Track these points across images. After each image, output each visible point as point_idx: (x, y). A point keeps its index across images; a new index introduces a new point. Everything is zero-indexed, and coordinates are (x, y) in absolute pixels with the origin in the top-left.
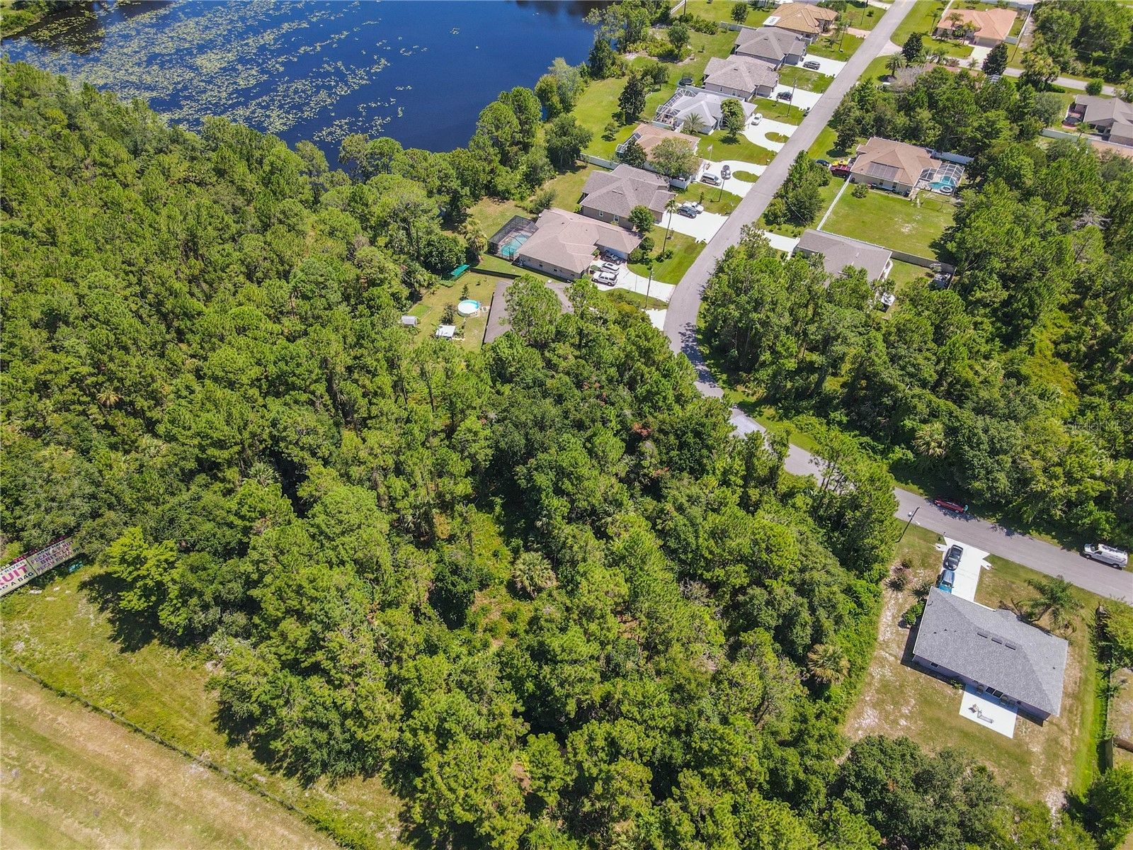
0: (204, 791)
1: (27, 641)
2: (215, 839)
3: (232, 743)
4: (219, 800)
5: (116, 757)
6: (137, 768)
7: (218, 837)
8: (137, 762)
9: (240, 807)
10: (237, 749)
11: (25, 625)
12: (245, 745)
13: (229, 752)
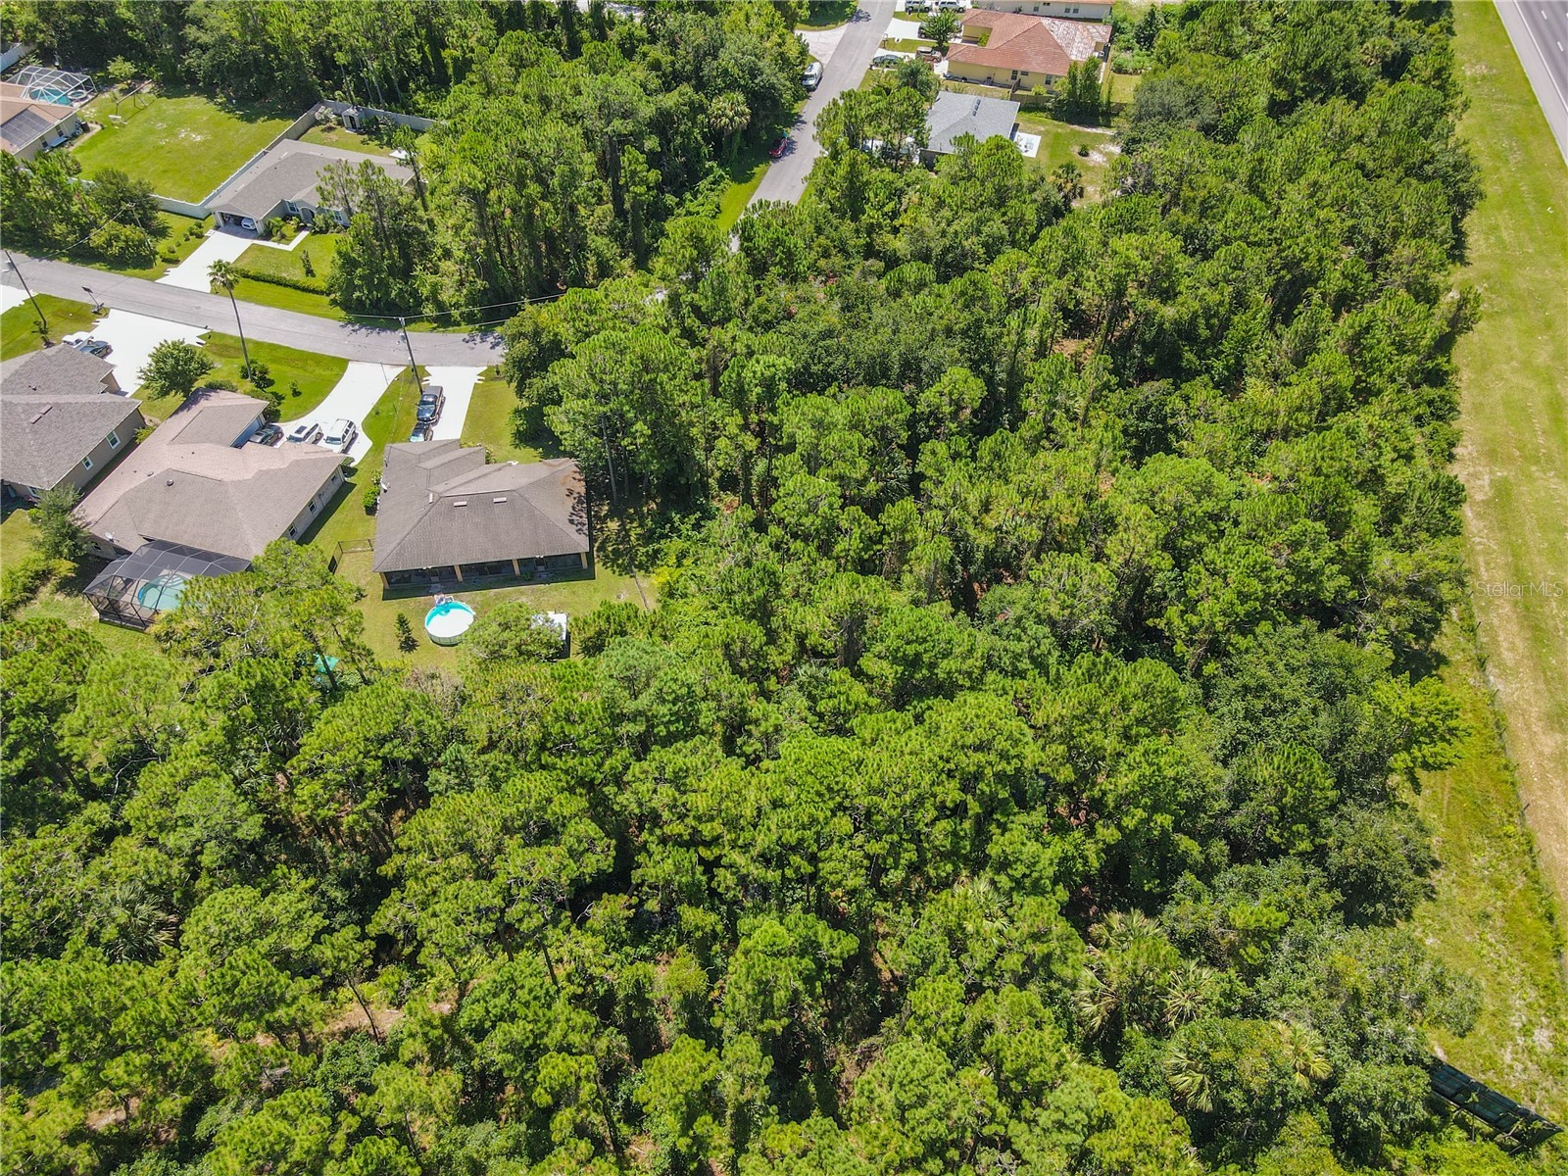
0: (1510, 664)
1: (1526, 1032)
2: (1541, 630)
3: (1441, 660)
4: (1505, 645)
5: (1557, 782)
6: (1547, 751)
7: (1535, 628)
8: (1541, 754)
9: (1496, 621)
10: (1444, 652)
11: (1508, 1058)
12: (1433, 645)
13: (1453, 659)
